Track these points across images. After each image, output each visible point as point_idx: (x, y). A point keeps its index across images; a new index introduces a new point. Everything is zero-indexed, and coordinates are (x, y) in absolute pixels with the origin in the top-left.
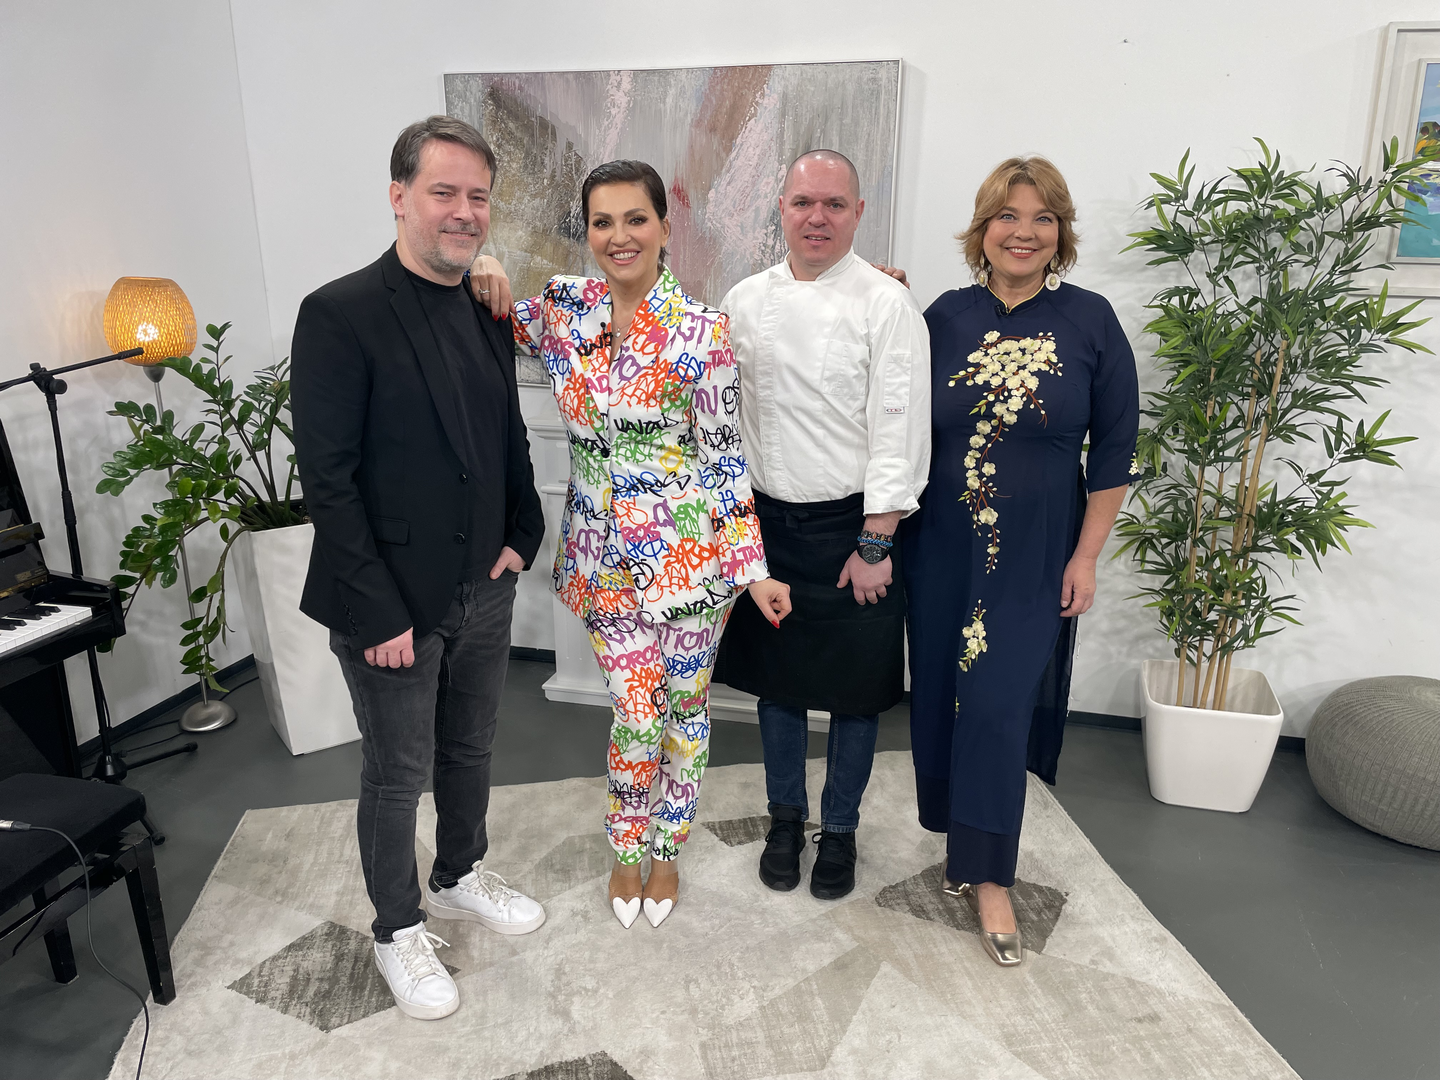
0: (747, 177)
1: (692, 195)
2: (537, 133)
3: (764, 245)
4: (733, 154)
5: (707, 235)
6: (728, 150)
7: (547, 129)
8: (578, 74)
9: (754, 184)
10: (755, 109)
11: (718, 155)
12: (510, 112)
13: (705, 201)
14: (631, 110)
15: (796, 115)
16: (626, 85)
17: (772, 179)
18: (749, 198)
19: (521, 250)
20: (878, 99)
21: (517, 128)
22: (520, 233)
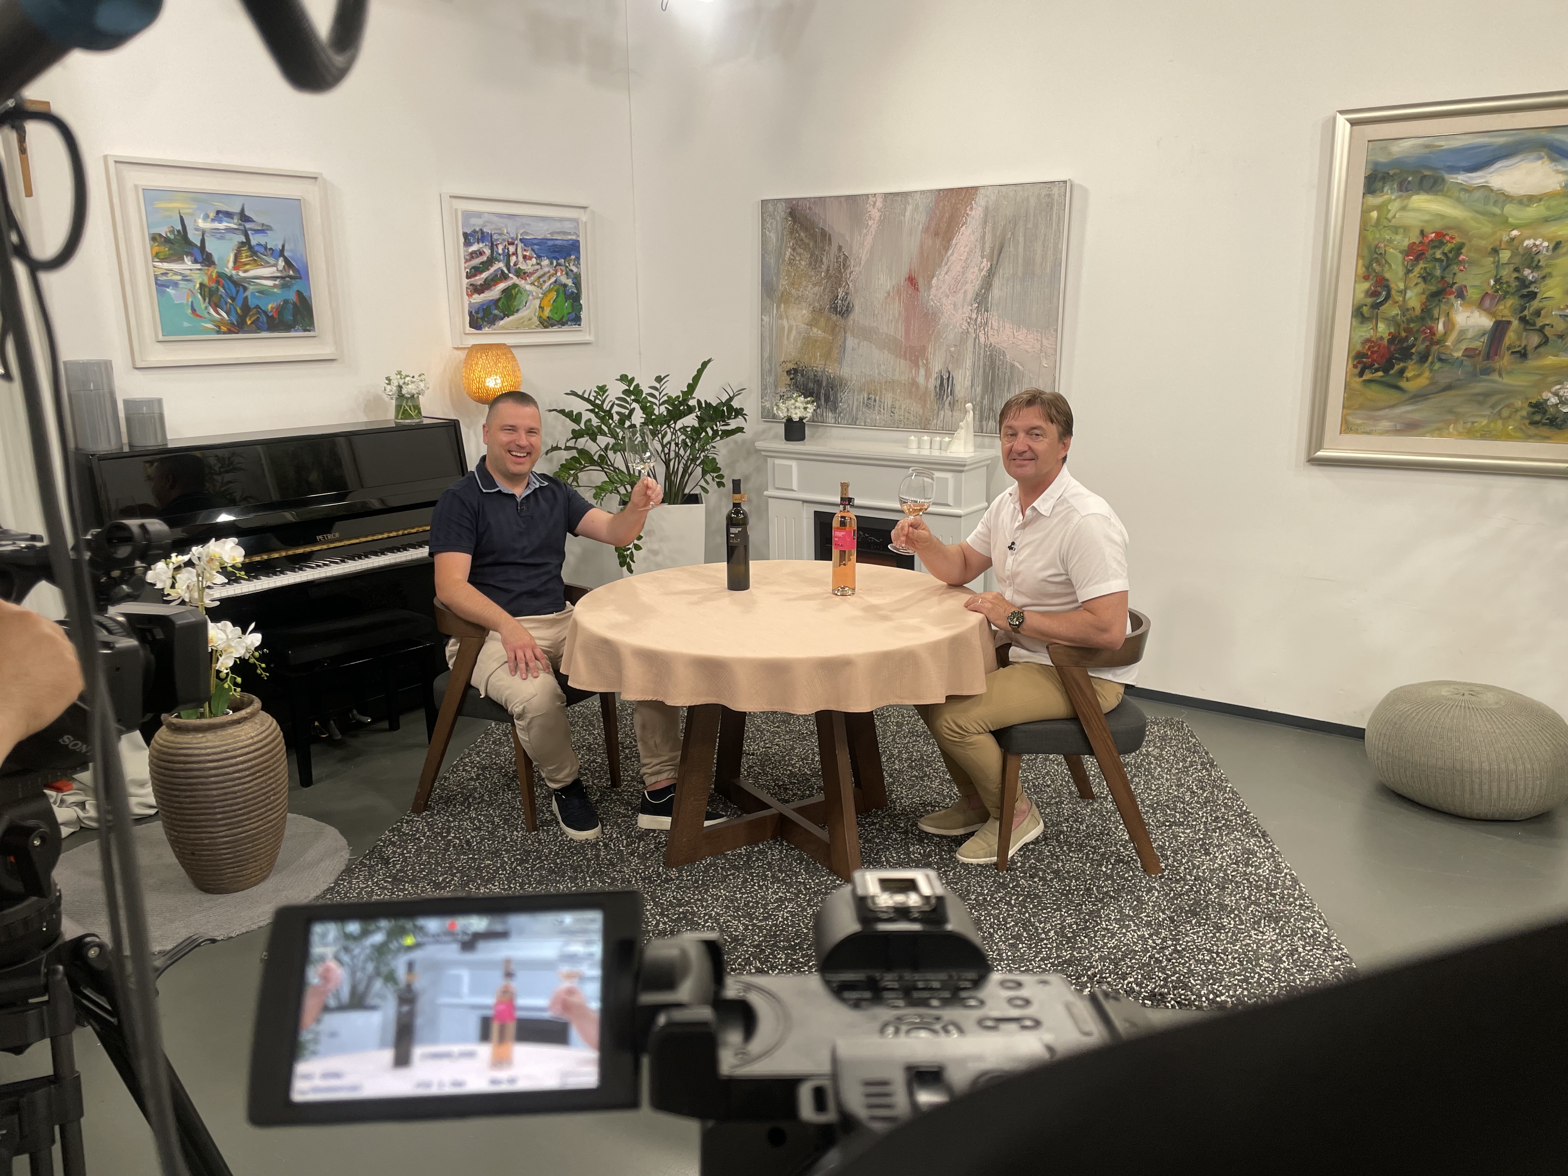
0: (958, 268)
1: (921, 282)
2: (819, 239)
3: (970, 318)
4: (950, 252)
5: (931, 311)
6: (947, 249)
7: (825, 237)
8: (848, 197)
9: (963, 273)
10: (966, 218)
11: (940, 252)
12: (802, 225)
13: (930, 287)
14: (881, 222)
15: (994, 222)
16: (879, 204)
17: (976, 269)
18: (960, 284)
19: (804, 323)
20: (1052, 208)
21: (806, 236)
22: (804, 312)
